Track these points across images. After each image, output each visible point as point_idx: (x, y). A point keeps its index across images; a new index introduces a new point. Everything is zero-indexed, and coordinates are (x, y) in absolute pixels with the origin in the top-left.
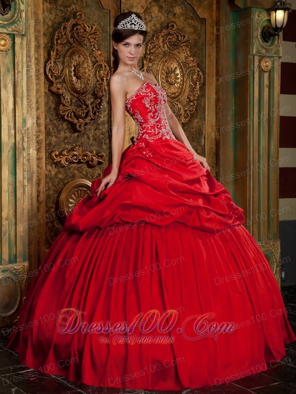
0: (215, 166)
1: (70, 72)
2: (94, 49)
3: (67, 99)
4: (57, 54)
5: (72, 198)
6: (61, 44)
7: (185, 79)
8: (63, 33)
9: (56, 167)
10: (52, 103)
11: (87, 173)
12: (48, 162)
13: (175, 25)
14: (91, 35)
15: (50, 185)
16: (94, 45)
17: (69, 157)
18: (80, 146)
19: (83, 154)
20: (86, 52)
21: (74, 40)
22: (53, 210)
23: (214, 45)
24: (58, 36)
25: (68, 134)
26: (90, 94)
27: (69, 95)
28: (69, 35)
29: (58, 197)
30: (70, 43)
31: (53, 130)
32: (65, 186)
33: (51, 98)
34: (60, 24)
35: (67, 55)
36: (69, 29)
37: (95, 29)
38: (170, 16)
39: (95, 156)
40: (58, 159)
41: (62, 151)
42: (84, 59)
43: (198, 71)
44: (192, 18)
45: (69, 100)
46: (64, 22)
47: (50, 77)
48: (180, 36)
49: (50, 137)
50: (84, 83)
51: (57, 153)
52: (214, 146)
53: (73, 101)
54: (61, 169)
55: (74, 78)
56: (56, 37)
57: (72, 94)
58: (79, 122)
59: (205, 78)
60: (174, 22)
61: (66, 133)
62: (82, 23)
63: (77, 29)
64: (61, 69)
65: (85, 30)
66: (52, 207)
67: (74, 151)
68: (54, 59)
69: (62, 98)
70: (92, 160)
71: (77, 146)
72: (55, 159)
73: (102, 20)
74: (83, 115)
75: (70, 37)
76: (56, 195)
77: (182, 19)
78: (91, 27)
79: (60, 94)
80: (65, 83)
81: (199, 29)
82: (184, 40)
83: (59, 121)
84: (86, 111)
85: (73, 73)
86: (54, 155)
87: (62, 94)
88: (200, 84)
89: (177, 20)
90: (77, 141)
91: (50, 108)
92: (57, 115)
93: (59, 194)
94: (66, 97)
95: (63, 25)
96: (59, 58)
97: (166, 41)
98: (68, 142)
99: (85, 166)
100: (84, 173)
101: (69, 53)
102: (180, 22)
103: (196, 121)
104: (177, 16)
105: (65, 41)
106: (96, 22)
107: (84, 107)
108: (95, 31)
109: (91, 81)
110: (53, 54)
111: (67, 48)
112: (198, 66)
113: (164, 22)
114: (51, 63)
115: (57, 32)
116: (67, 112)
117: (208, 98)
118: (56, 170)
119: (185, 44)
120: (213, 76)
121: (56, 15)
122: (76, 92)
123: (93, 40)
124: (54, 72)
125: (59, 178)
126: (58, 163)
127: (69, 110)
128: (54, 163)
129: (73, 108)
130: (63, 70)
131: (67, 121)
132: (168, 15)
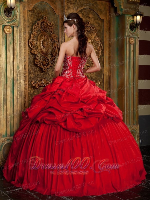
0: (108, 88)
1: (40, 44)
2: (52, 33)
3: (39, 57)
4: (34, 35)
6: (36, 31)
8: (37, 26)
9: (33, 89)
10: (32, 59)
12: (29, 86)
13: (89, 23)
14: (50, 27)
15: (31, 98)
16: (52, 32)
17: (40, 84)
18: (45, 79)
19: (46, 82)
20: (48, 35)
21: (42, 29)
23: (108, 32)
24: (35, 27)
25: (39, 73)
26: (49, 55)
30: (40, 31)
31: (32, 71)
33: (31, 56)
34: (35, 22)
36: (40, 24)
37: (52, 24)
38: (87, 18)
40: (34, 85)
41: (36, 81)
42: (47, 38)
43: (100, 44)
44: (97, 19)
45: (40, 57)
46: (37, 21)
47: (31, 46)
48: (92, 28)
49: (30, 75)
50: (47, 49)
51: (34, 82)
52: (108, 79)
53: (42, 58)
54: (36, 90)
55: (42, 47)
56: (33, 28)
57: (41, 54)
58: (44, 67)
59: (103, 47)
60: (89, 21)
62: (46, 21)
63: (44, 24)
64: (36, 42)
65: (47, 25)
67: (42, 81)
68: (33, 38)
69: (36, 56)
71: (43, 79)
72: (33, 85)
73: (55, 20)
74: (46, 64)
75: (40, 28)
77: (93, 19)
78: (50, 23)
80: (38, 49)
81: (101, 24)
82: (94, 29)
83: (35, 67)
84: (48, 62)
85: (42, 45)
86: (32, 83)
87: (36, 54)
88: (101, 50)
89: (90, 20)
90: (43, 77)
91: (31, 61)
92: (34, 64)
95: (37, 22)
96: (35, 38)
98: (39, 77)
101: (39, 35)
102: (92, 21)
104: (90, 18)
105: (38, 30)
107: (47, 60)
109: (50, 48)
110: (32, 36)
111: (39, 33)
112: (100, 41)
114: (31, 40)
115: (34, 25)
116: (39, 63)
117: (105, 56)
118: (33, 90)
119: (94, 31)
120: (107, 46)
121: (34, 17)
122: (43, 53)
123: (51, 29)
124: (32, 44)
125: (35, 94)
126: (35, 86)
127: (40, 62)
128: (32, 87)
129: (42, 61)
130: (37, 43)
131: (39, 67)
132: (86, 18)
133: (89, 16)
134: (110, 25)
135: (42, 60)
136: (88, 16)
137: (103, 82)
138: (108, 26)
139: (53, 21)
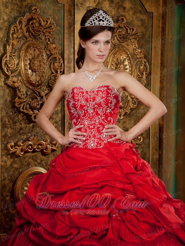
0: (158, 149)
1: (25, 65)
2: (49, 43)
3: (23, 92)
4: (13, 48)
5: (26, 186)
6: (17, 38)
7: (133, 70)
8: (19, 28)
9: (11, 158)
10: (8, 96)
11: (41, 161)
12: (3, 153)
13: (125, 19)
14: (45, 29)
15: (6, 175)
16: (49, 39)
17: (24, 147)
18: (35, 136)
19: (38, 143)
20: (41, 46)
21: (29, 34)
22: (8, 198)
23: (160, 37)
24: (14, 30)
25: (23, 125)
26: (44, 86)
27: (25, 87)
28: (25, 29)
29: (13, 186)
30: (26, 37)
31: (9, 122)
32: (20, 175)
33: (7, 91)
34: (15, 18)
35: (23, 49)
36: (24, 24)
37: (50, 23)
38: (121, 10)
39: (49, 145)
40: (13, 150)
41: (18, 141)
42: (39, 53)
43: (145, 62)
44: (140, 12)
45: (24, 92)
46: (20, 16)
47: (6, 71)
48: (129, 29)
49: (6, 129)
50: (39, 76)
51: (13, 144)
52: (157, 130)
53: (29, 93)
54: (16, 159)
55: (30, 71)
56: (11, 32)
57: (27, 87)
58: (34, 113)
59: (150, 68)
60: (124, 16)
61: (21, 124)
62: (38, 18)
63: (32, 24)
64: (16, 62)
65: (40, 24)
66: (7, 196)
67: (29, 141)
68: (10, 53)
69: (18, 91)
70: (47, 148)
71: (32, 136)
72: (11, 150)
73: (56, 14)
74: (38, 107)
75: (25, 32)
76: (11, 185)
77: (131, 13)
78: (46, 21)
79: (16, 88)
80: (21, 76)
81: (146, 22)
82: (133, 33)
83: (15, 113)
84: (40, 102)
85: (28, 66)
86: (9, 146)
87: (18, 87)
88: (146, 74)
89: (126, 14)
90: (32, 131)
91: (6, 101)
92: (14, 107)
93: (14, 183)
94: (22, 90)
95: (19, 19)
96: (15, 53)
97: (116, 34)
98: (23, 133)
99: (40, 154)
100: (39, 161)
101: (24, 47)
102: (129, 16)
103: (142, 107)
104: (126, 10)
105: (21, 35)
106: (50, 16)
107: (39, 98)
108: (50, 25)
109: (45, 73)
110: (9, 48)
111: (22, 42)
112: (145, 57)
113: (115, 16)
114: (6, 57)
115: (13, 27)
116: (23, 105)
117: (153, 87)
118: (11, 160)
119: (133, 37)
120: (158, 67)
121: (12, 9)
122: (32, 84)
123: (48, 33)
124: (9, 66)
125: (14, 167)
126: (14, 153)
127: (24, 102)
128: (9, 154)
129: (29, 100)
130: (18, 64)
131: (23, 112)
132: (118, 9)
133: (124, 6)
134: (164, 23)
135: (30, 98)
136: (121, 6)
137: (147, 136)
138: (161, 25)
139: (52, 17)
